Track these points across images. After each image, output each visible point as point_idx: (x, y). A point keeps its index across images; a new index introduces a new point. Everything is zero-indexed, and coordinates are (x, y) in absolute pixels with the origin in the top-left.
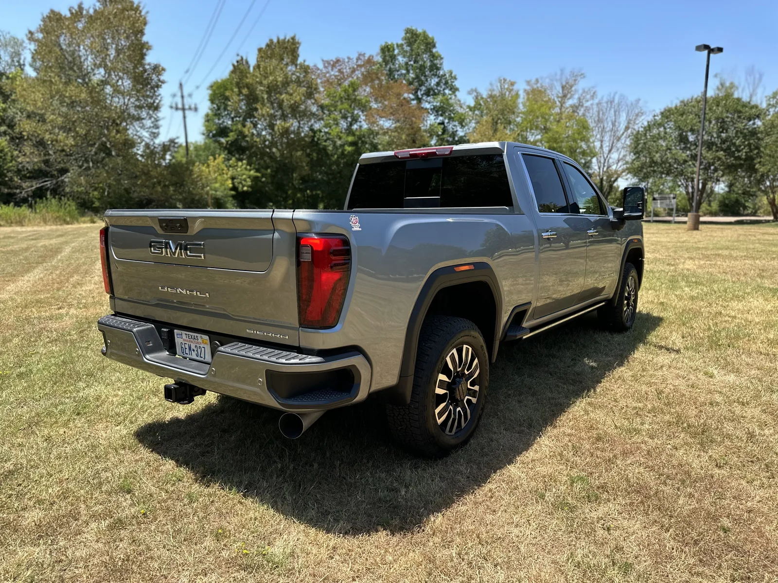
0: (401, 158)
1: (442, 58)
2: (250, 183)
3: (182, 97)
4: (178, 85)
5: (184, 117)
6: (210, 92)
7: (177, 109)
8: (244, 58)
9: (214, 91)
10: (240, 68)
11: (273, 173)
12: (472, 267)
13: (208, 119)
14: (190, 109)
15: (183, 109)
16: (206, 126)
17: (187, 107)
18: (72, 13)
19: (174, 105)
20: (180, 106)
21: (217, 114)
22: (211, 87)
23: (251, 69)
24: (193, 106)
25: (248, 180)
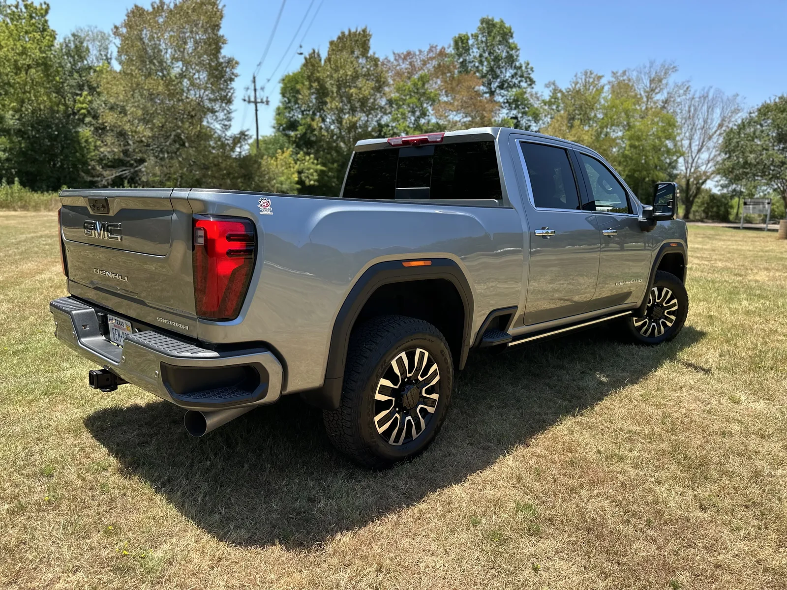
0: (394, 145)
1: (518, 50)
2: (316, 177)
3: (255, 90)
4: (252, 78)
5: (256, 110)
6: (281, 85)
7: (249, 102)
8: (316, 51)
9: (285, 84)
10: (312, 62)
11: (340, 168)
12: (429, 263)
13: (279, 112)
14: (262, 102)
15: (256, 103)
16: (277, 120)
17: (259, 100)
18: (154, 8)
19: (247, 99)
20: (252, 99)
21: (287, 107)
22: (283, 80)
23: (323, 62)
24: (265, 100)
25: (315, 174)
